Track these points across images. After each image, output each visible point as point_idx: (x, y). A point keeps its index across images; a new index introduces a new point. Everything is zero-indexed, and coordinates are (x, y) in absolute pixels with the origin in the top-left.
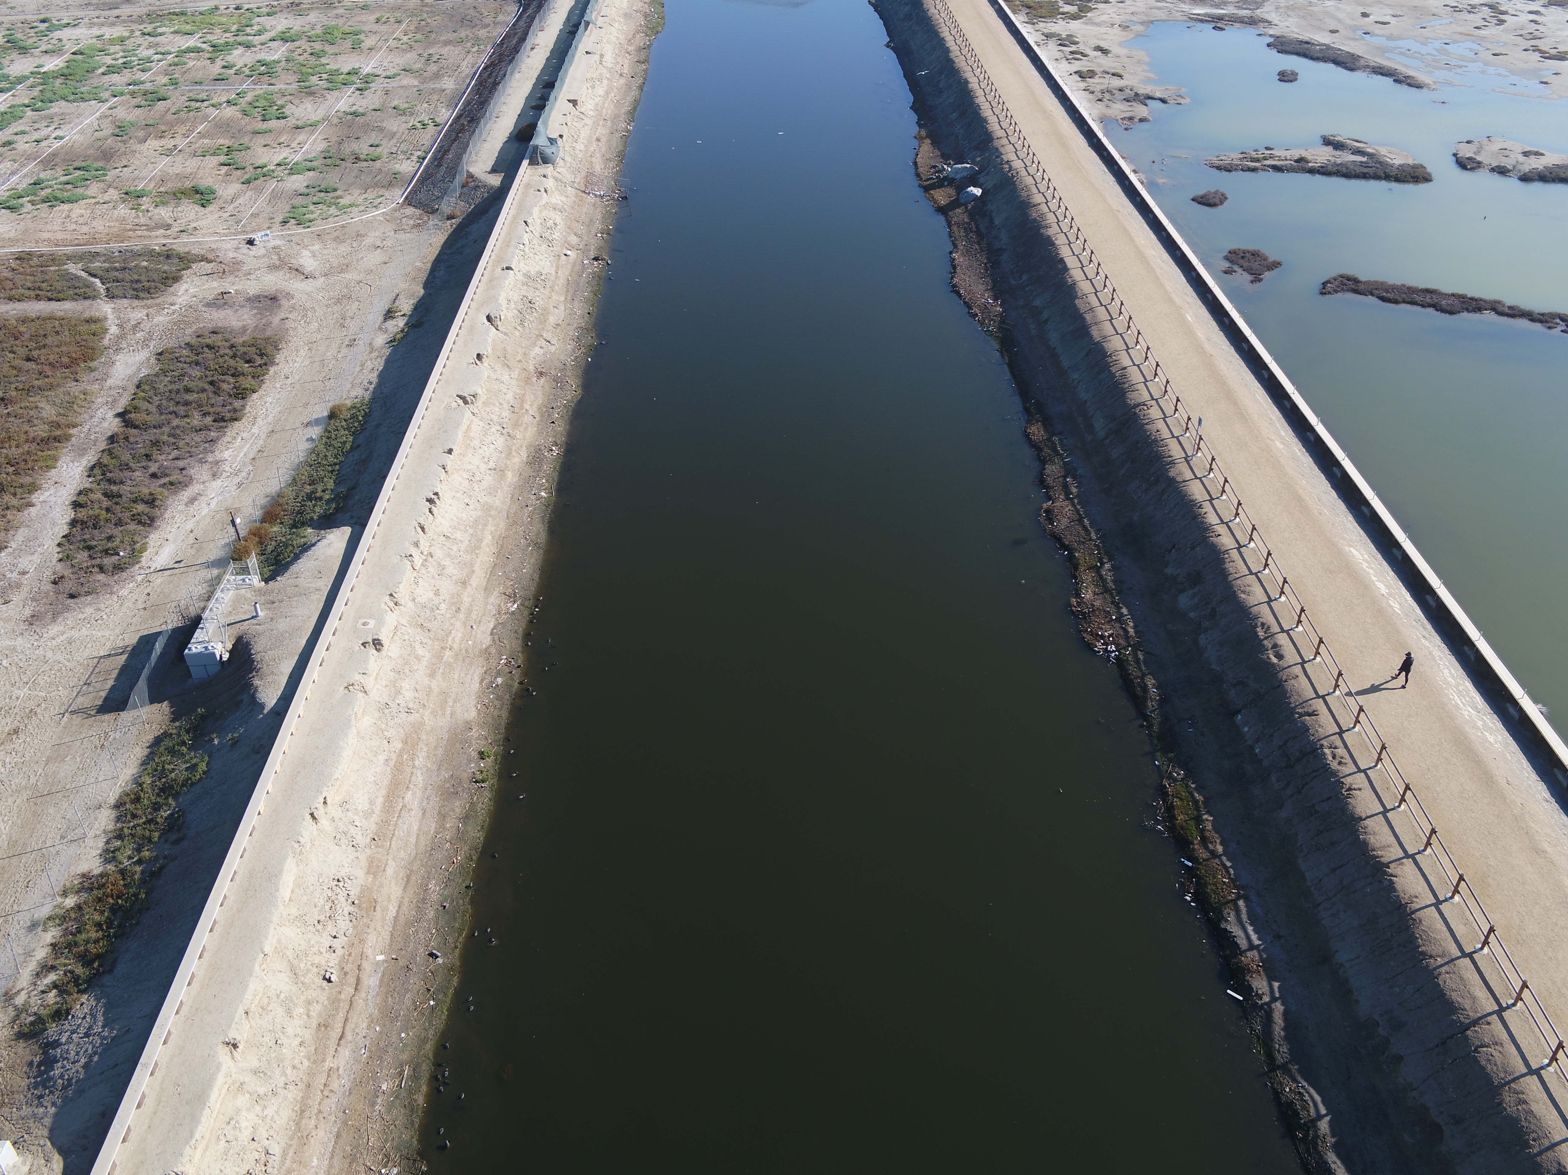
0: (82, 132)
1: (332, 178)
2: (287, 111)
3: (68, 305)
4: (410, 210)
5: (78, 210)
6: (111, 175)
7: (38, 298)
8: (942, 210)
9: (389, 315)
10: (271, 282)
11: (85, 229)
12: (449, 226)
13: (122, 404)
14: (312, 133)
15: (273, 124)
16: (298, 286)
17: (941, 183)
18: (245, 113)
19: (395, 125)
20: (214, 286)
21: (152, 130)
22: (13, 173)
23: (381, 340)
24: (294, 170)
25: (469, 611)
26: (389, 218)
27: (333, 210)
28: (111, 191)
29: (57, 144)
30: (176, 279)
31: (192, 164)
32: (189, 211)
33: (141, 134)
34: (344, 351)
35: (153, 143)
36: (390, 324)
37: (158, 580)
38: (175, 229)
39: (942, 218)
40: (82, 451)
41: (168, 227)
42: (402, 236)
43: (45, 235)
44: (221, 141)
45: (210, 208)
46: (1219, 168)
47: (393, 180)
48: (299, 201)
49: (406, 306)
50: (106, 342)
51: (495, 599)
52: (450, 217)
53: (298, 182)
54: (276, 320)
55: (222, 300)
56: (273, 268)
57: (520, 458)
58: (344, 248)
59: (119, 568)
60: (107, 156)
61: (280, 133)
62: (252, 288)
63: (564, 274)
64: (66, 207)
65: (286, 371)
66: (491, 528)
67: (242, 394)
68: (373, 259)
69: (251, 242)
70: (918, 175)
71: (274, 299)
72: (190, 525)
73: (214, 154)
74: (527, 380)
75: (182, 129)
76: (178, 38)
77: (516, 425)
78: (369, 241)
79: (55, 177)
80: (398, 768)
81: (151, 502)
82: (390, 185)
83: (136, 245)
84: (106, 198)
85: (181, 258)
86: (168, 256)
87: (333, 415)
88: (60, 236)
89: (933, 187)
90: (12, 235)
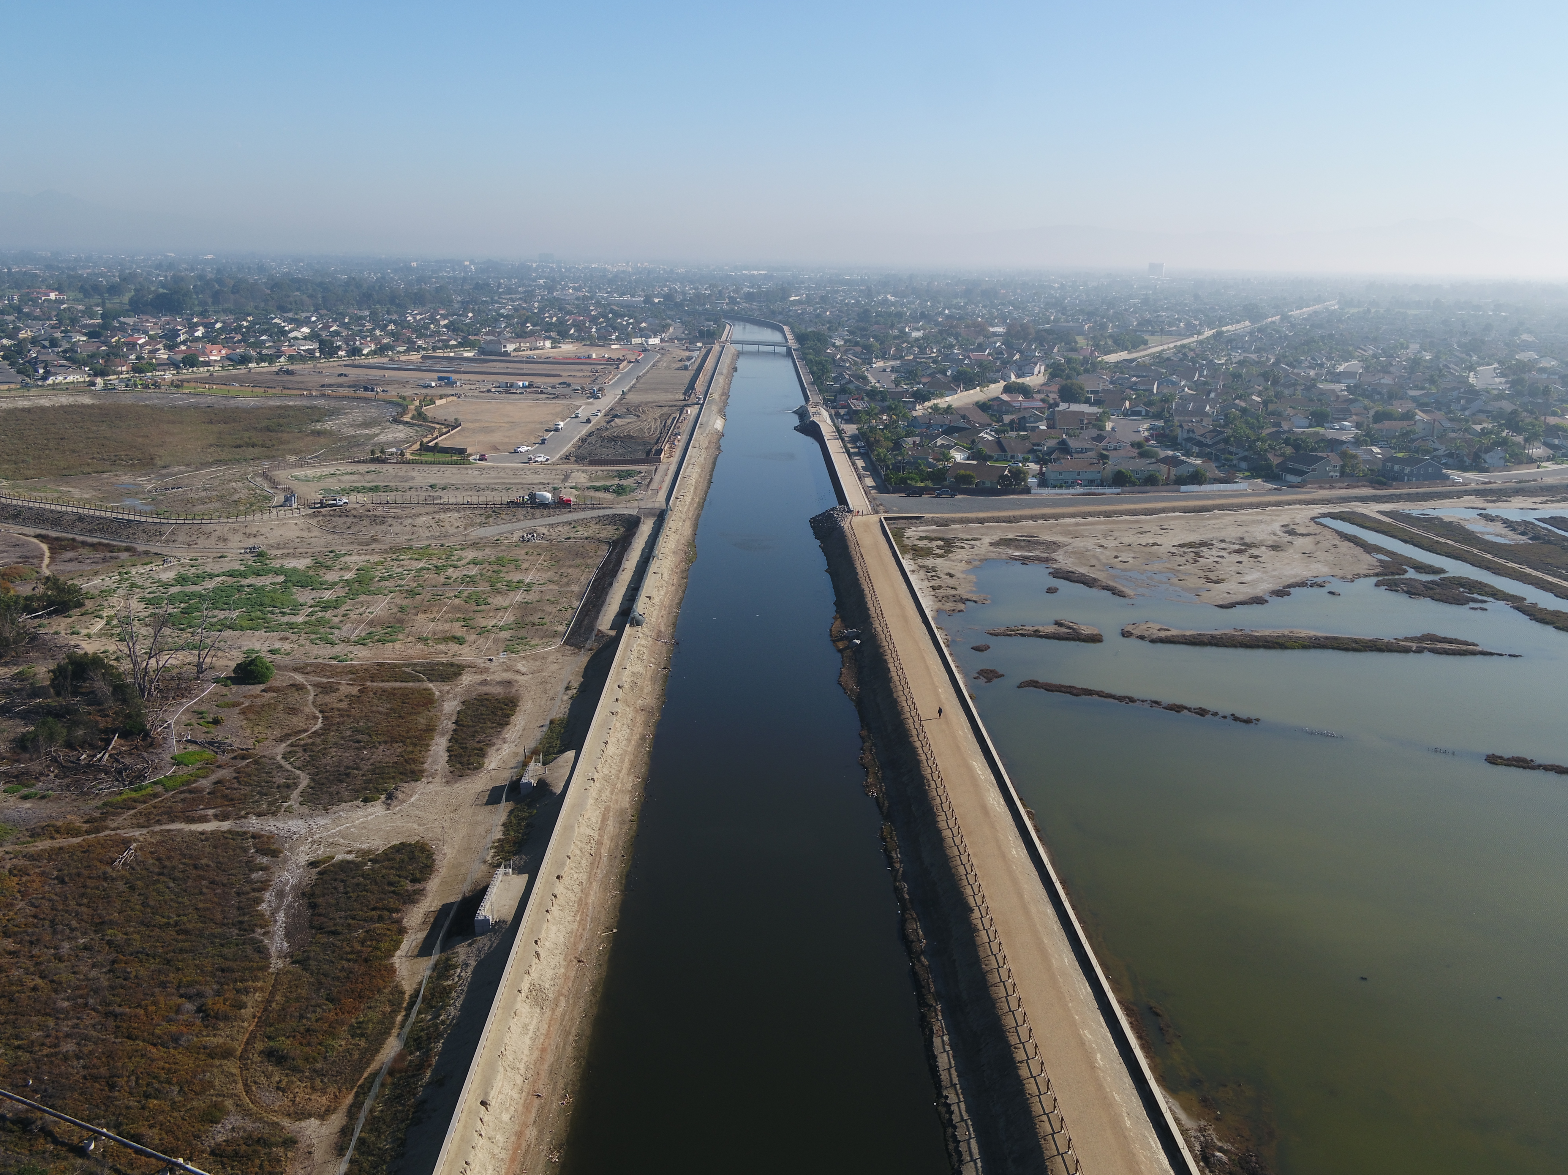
0: (382, 610)
1: (522, 633)
2: (489, 600)
3: (411, 684)
4: (568, 647)
5: (398, 646)
6: (407, 630)
7: (396, 681)
8: (840, 651)
9: (568, 688)
10: (507, 676)
11: (405, 654)
12: (590, 654)
13: (454, 719)
14: (506, 612)
15: (483, 607)
16: (519, 677)
17: (841, 639)
18: (466, 602)
19: (549, 608)
20: (479, 678)
21: (418, 609)
22: (355, 629)
23: (566, 698)
24: (501, 629)
25: (622, 780)
26: (557, 650)
27: (527, 647)
28: (410, 637)
29: (371, 616)
30: (460, 674)
31: (447, 626)
32: (454, 647)
33: (414, 611)
34: (549, 702)
35: (421, 616)
36: (569, 692)
37: (493, 772)
38: (450, 654)
39: (839, 655)
40: (443, 734)
41: (446, 653)
42: (566, 658)
43: (386, 656)
44: (458, 615)
45: (464, 646)
46: (991, 634)
47: (555, 634)
48: (508, 643)
49: (576, 685)
50: (436, 698)
51: (631, 778)
52: (590, 650)
53: (506, 634)
54: (513, 691)
55: (484, 682)
56: (504, 670)
57: (636, 737)
58: (538, 663)
59: (476, 768)
60: (401, 621)
61: (489, 611)
62: (498, 678)
63: (649, 674)
64: (391, 644)
65: (524, 708)
66: (627, 757)
67: (508, 716)
68: (555, 667)
69: (491, 660)
70: (831, 635)
71: (509, 682)
72: (500, 757)
73: (457, 621)
74: (637, 711)
75: (435, 609)
76: (413, 562)
77: (634, 726)
78: (549, 660)
79: (379, 631)
80: (604, 815)
81: (481, 749)
82: (554, 636)
83: (435, 660)
84: (409, 640)
85: (459, 666)
86: (452, 665)
87: (552, 722)
88: (394, 656)
89: (838, 641)
90: (369, 655)
